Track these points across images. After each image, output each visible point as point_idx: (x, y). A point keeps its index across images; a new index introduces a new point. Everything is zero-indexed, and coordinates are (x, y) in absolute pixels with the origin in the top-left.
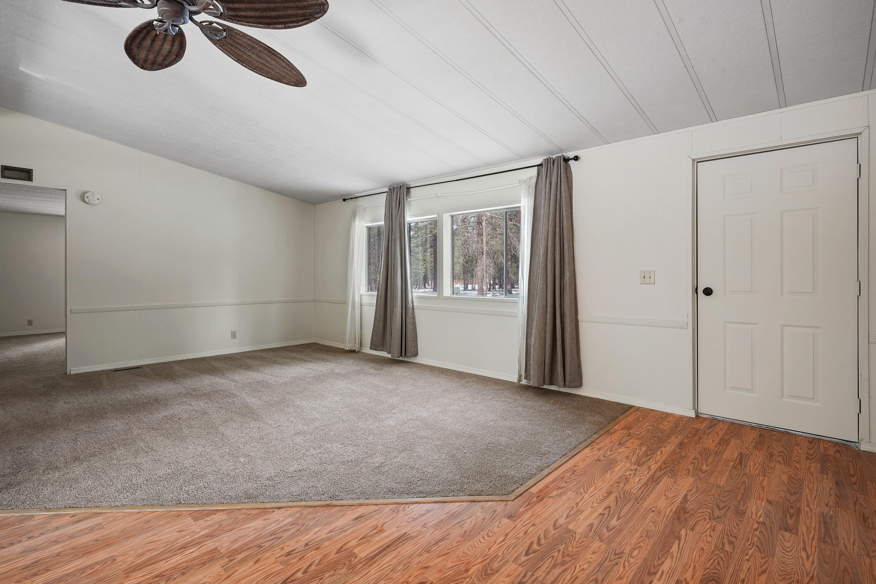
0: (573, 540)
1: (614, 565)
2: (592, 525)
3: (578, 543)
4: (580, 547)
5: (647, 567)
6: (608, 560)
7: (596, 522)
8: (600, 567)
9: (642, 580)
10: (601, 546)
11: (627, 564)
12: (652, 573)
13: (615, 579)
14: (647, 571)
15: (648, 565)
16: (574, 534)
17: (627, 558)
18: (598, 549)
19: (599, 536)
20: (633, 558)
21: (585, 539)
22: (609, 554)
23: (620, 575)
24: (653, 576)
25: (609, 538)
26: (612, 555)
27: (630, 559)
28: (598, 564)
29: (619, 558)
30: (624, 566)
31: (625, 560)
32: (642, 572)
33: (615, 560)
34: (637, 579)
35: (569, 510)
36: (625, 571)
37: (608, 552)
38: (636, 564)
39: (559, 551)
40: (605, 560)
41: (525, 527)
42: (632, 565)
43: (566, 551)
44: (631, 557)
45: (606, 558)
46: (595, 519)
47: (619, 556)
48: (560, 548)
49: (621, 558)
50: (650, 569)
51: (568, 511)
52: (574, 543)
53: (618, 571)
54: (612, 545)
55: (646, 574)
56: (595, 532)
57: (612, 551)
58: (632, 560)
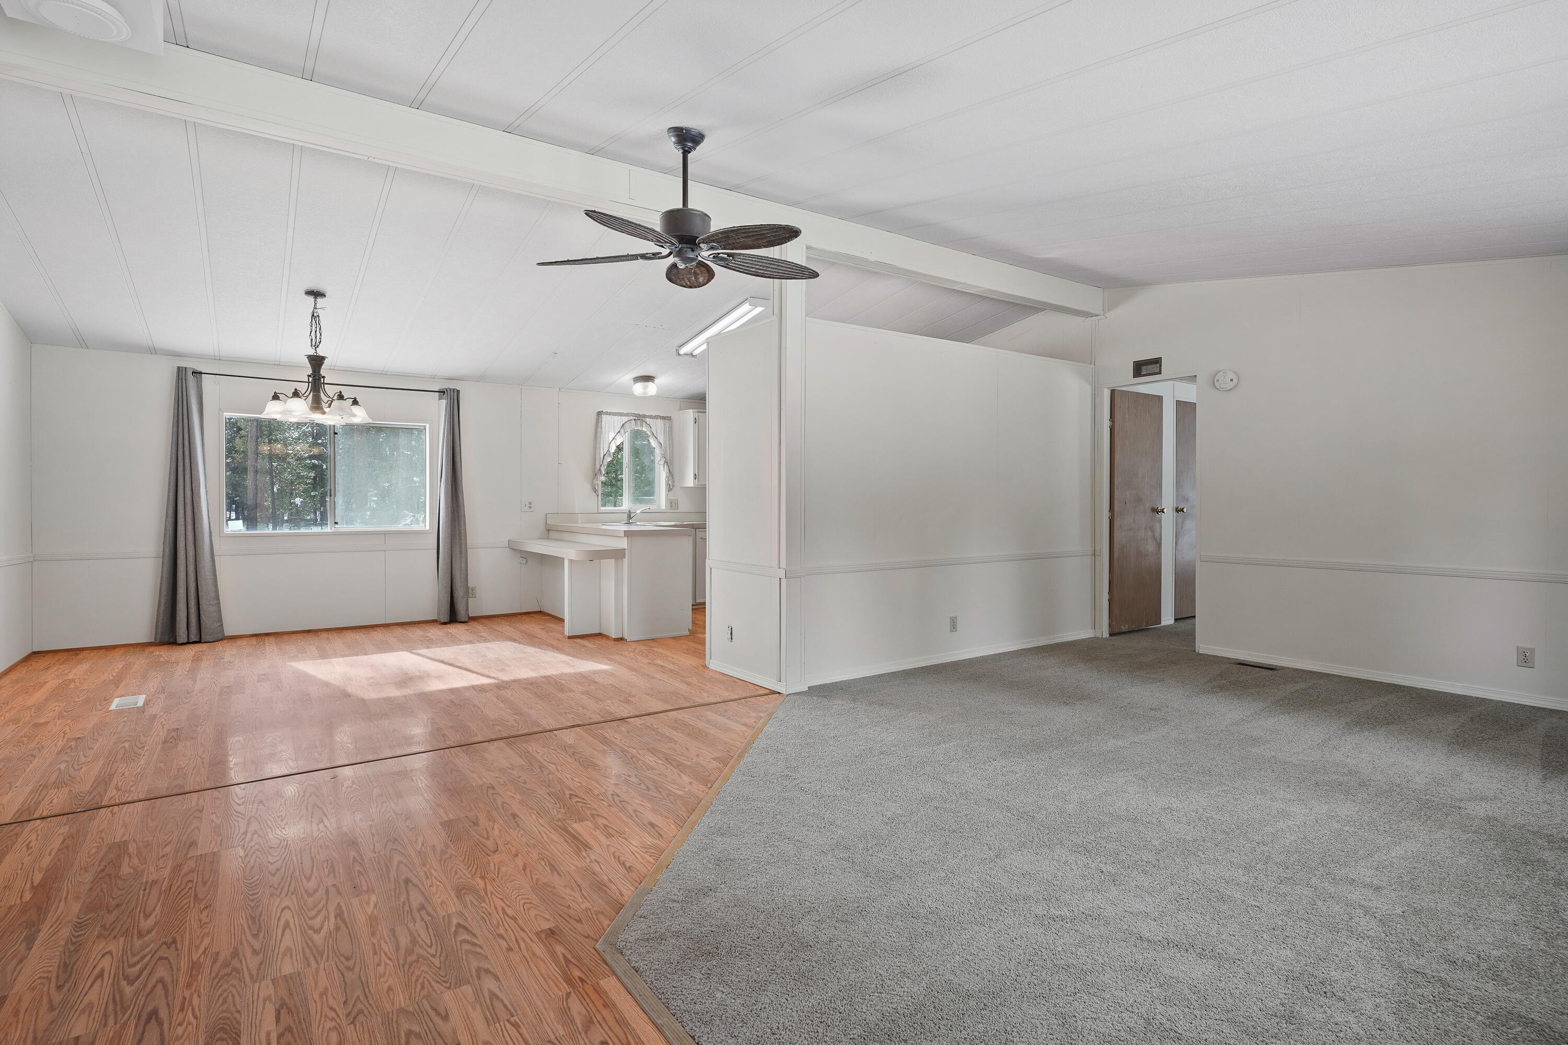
0: (437, 979)
1: (347, 999)
2: (446, 1018)
3: (426, 982)
4: (417, 980)
5: (299, 1034)
6: (362, 998)
7: (444, 1027)
8: (362, 983)
9: (292, 1014)
10: (393, 1004)
11: (332, 1014)
12: (286, 1033)
13: (329, 988)
14: (295, 1030)
15: (301, 1039)
16: (448, 985)
17: (338, 1021)
18: (392, 997)
19: (412, 1014)
20: (330, 1029)
21: (424, 992)
22: (370, 1005)
23: (327, 996)
24: (281, 1030)
25: (394, 1024)
26: (363, 1008)
27: (334, 1023)
28: (370, 984)
29: (350, 1013)
30: (332, 1009)
31: (338, 1016)
32: (300, 1023)
33: (354, 1006)
34: (301, 1010)
35: (510, 1006)
36: (325, 1004)
37: (374, 1006)
38: (319, 1026)
39: (434, 956)
40: (365, 994)
41: (514, 940)
42: (323, 1019)
43: (425, 962)
44: (335, 1028)
45: (366, 997)
46: (454, 1032)
47: (353, 1015)
48: (438, 959)
49: (348, 1015)
50: (293, 1035)
51: (507, 1002)
52: (430, 976)
53: (334, 997)
54: (380, 1020)
55: (293, 1025)
56: (424, 1013)
57: (369, 1012)
58: (332, 1024)
